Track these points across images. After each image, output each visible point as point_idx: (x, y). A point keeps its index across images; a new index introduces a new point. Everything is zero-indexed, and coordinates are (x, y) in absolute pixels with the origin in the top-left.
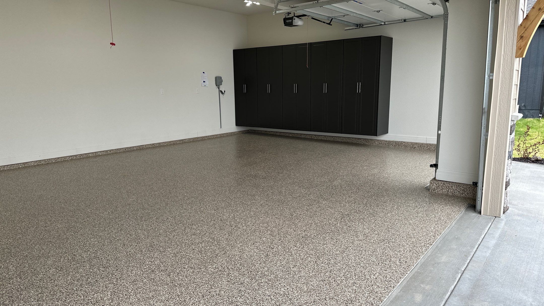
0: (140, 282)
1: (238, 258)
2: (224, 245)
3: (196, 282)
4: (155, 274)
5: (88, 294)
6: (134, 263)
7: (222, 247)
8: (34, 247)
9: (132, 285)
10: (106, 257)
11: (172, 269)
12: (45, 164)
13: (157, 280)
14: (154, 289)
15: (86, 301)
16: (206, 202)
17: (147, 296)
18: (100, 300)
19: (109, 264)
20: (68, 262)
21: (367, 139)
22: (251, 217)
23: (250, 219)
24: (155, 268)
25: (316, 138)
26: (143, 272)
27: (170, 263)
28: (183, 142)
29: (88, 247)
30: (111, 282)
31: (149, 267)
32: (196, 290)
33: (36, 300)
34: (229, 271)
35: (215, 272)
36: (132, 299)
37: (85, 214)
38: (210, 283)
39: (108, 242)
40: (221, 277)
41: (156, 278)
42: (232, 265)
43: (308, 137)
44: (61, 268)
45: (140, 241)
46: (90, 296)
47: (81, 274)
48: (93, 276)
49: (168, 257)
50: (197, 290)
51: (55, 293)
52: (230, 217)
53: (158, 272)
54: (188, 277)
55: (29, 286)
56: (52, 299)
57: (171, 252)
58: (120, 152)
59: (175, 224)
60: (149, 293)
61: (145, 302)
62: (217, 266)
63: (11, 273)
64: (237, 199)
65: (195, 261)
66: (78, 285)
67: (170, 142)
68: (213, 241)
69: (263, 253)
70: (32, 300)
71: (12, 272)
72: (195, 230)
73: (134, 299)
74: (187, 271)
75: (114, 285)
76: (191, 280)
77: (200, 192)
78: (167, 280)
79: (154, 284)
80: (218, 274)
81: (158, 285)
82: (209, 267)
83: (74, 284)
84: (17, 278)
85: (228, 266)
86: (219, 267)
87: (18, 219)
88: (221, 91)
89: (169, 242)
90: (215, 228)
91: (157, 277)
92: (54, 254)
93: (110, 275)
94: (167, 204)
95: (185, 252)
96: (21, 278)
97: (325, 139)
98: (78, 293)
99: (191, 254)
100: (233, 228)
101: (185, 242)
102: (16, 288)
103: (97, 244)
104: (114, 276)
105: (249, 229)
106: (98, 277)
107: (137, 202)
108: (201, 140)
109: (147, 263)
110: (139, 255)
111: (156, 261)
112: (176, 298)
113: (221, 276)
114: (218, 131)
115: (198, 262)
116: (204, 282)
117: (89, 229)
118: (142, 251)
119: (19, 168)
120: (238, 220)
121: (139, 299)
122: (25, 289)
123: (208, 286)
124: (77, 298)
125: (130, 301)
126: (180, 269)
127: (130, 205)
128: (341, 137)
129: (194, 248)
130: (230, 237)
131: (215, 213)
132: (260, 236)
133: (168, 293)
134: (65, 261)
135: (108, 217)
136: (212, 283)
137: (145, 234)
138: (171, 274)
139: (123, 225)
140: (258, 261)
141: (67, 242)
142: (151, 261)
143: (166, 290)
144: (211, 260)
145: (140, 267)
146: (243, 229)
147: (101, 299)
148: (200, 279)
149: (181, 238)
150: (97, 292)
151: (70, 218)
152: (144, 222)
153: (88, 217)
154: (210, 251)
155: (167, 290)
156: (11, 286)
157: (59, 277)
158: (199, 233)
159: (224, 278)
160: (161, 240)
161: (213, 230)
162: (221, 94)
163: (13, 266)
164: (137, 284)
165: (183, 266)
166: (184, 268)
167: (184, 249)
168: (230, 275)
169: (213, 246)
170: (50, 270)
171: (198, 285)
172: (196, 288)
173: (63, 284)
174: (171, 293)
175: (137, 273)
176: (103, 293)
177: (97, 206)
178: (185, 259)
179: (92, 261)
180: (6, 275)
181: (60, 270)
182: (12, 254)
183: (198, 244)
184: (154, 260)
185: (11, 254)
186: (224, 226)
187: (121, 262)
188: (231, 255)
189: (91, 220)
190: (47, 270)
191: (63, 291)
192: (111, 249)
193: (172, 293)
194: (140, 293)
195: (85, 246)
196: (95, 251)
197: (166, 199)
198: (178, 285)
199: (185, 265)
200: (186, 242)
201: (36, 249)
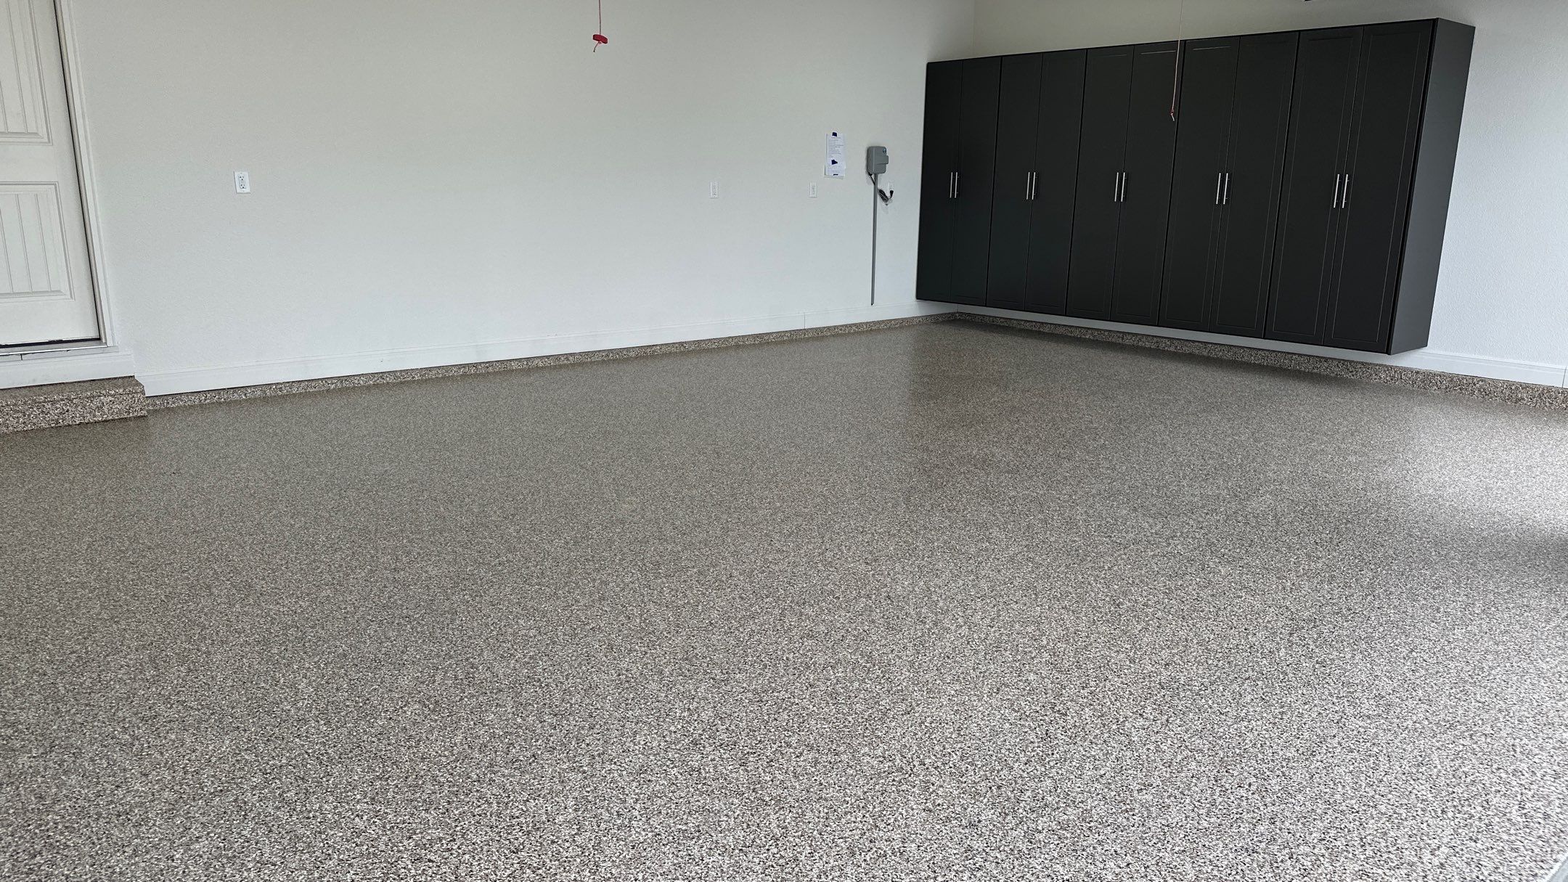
0: (659, 776)
1: (952, 733)
2: (905, 684)
3: (826, 800)
4: (703, 754)
5: (512, 798)
6: (641, 709)
7: (899, 688)
8: (365, 630)
9: (635, 784)
10: (561, 683)
11: (751, 744)
12: (394, 385)
13: (708, 775)
14: (700, 804)
15: (505, 820)
16: (838, 533)
17: (680, 827)
18: (544, 823)
19: (568, 705)
20: (455, 687)
21: (1351, 362)
22: (983, 598)
23: (979, 604)
24: (700, 732)
25: (1172, 349)
26: (666, 741)
27: (745, 722)
28: (761, 341)
29: (509, 645)
30: (574, 765)
31: (683, 727)
32: (827, 826)
33: (367, 800)
34: (926, 775)
35: (884, 772)
36: (638, 830)
37: (503, 541)
38: (871, 810)
39: (565, 634)
40: (903, 791)
41: (707, 769)
42: (935, 755)
43: (1148, 345)
44: (436, 702)
45: (654, 639)
46: (517, 804)
47: (492, 731)
48: (525, 740)
49: (737, 700)
50: (831, 827)
51: (420, 783)
52: (916, 589)
53: (712, 748)
54: (801, 778)
55: (351, 752)
56: (412, 801)
57: (745, 685)
58: (591, 363)
59: (752, 594)
60: (685, 817)
61: (675, 845)
62: (887, 753)
63: (303, 703)
64: (933, 533)
65: (819, 726)
66: (482, 763)
67: (726, 339)
68: (868, 665)
69: (1031, 724)
70: (358, 797)
71: (306, 702)
72: (813, 620)
73: (643, 833)
74: (798, 756)
75: (585, 778)
76: (812, 790)
77: (818, 500)
78: (737, 779)
79: (699, 786)
80: (894, 780)
81: (713, 791)
82: (862, 752)
83: (472, 758)
84: (318, 722)
85: (922, 756)
86: (893, 757)
87: (324, 541)
88: (882, 192)
89: (739, 651)
90: (873, 622)
91: (708, 765)
92: (418, 657)
93: (573, 743)
94: (726, 531)
95: (786, 691)
96: (328, 723)
97: (1205, 354)
98: (482, 790)
99: (805, 698)
100: (928, 627)
101: (785, 658)
102: (315, 752)
103: (535, 636)
104: (583, 745)
105: (979, 638)
106: (538, 743)
107: (643, 518)
108: (813, 338)
109: (678, 714)
110: (654, 686)
111: (704, 710)
112: (767, 847)
113: (904, 787)
114: (863, 314)
115: (828, 730)
116: (850, 802)
117: (514, 589)
118: (661, 672)
119: (328, 391)
120: (941, 604)
121: (659, 835)
122: (340, 758)
123: (864, 816)
124: (479, 806)
125: (631, 839)
126: (775, 746)
127: (623, 522)
128: (1260, 349)
129: (814, 680)
130: (920, 658)
131: (869, 571)
132: (1017, 664)
133: (745, 826)
134: (446, 682)
135: (565, 556)
136: (876, 810)
137: (669, 618)
138: (751, 759)
139: (606, 583)
140: (1018, 751)
141: (453, 621)
142: (689, 709)
143: (737, 814)
144: (867, 728)
145: (658, 724)
146: (960, 634)
147: (549, 821)
148: (838, 788)
149: (771, 644)
150: (535, 795)
151: (461, 550)
152: (665, 580)
153: (509, 550)
154: (862, 696)
155: (738, 812)
156: (303, 746)
157: (431, 731)
158: (826, 634)
159: (914, 797)
160: (715, 643)
161: (866, 628)
162: (879, 198)
163: (310, 684)
164: (649, 781)
165: (784, 738)
166: (789, 745)
167: (784, 679)
168: (931, 790)
169: (869, 682)
170: (405, 706)
171: (835, 811)
172: (827, 818)
173: (440, 756)
174: (753, 825)
175: (648, 744)
176: (552, 798)
177: (533, 518)
178: (789, 716)
179: (522, 689)
180: (288, 707)
181: (434, 711)
182: (307, 644)
183: (824, 668)
184: (697, 708)
185: (304, 645)
186: (898, 618)
187: (604, 701)
188: (929, 720)
189: (519, 561)
190: (398, 703)
191: (442, 780)
192: (574, 658)
193: (754, 828)
194: (660, 813)
195: (501, 638)
196: (531, 658)
197: (722, 513)
198: (773, 802)
199: (790, 733)
200: (787, 658)
201: (369, 635)
